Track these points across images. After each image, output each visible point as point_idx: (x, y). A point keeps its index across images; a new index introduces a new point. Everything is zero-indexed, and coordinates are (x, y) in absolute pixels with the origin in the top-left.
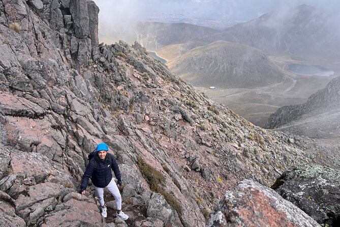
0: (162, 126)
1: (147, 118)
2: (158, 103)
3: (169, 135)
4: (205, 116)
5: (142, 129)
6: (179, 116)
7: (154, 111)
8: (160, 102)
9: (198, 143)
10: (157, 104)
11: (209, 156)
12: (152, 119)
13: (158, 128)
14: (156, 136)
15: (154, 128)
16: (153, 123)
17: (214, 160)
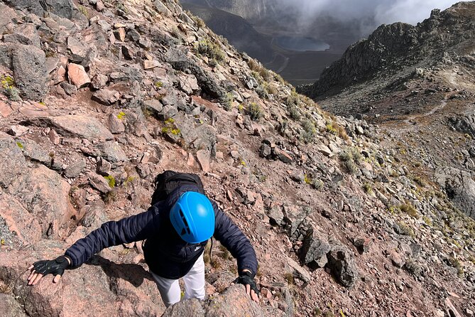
0: (156, 105)
1: (80, 75)
2: (117, 36)
3: (187, 140)
4: (251, 84)
5: (51, 124)
6: (190, 83)
7: (104, 55)
8: (122, 35)
9: (261, 156)
10: (113, 38)
11: (299, 192)
12: (103, 79)
13: (139, 115)
14: (135, 153)
15: (119, 117)
16: (108, 94)
17: (316, 200)
